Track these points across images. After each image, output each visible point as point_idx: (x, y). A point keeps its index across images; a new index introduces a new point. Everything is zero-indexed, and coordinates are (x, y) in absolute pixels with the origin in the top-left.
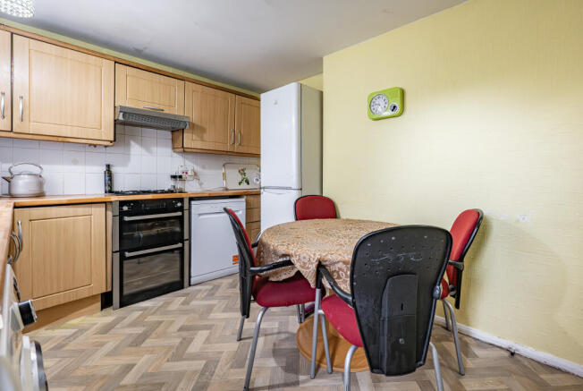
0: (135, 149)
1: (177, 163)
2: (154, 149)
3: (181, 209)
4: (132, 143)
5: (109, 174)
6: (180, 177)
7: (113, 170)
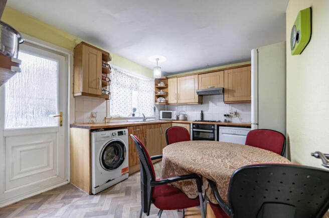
0: (211, 104)
1: (228, 109)
2: (218, 103)
3: (214, 130)
4: (210, 102)
5: (202, 115)
6: (228, 115)
7: (204, 113)
